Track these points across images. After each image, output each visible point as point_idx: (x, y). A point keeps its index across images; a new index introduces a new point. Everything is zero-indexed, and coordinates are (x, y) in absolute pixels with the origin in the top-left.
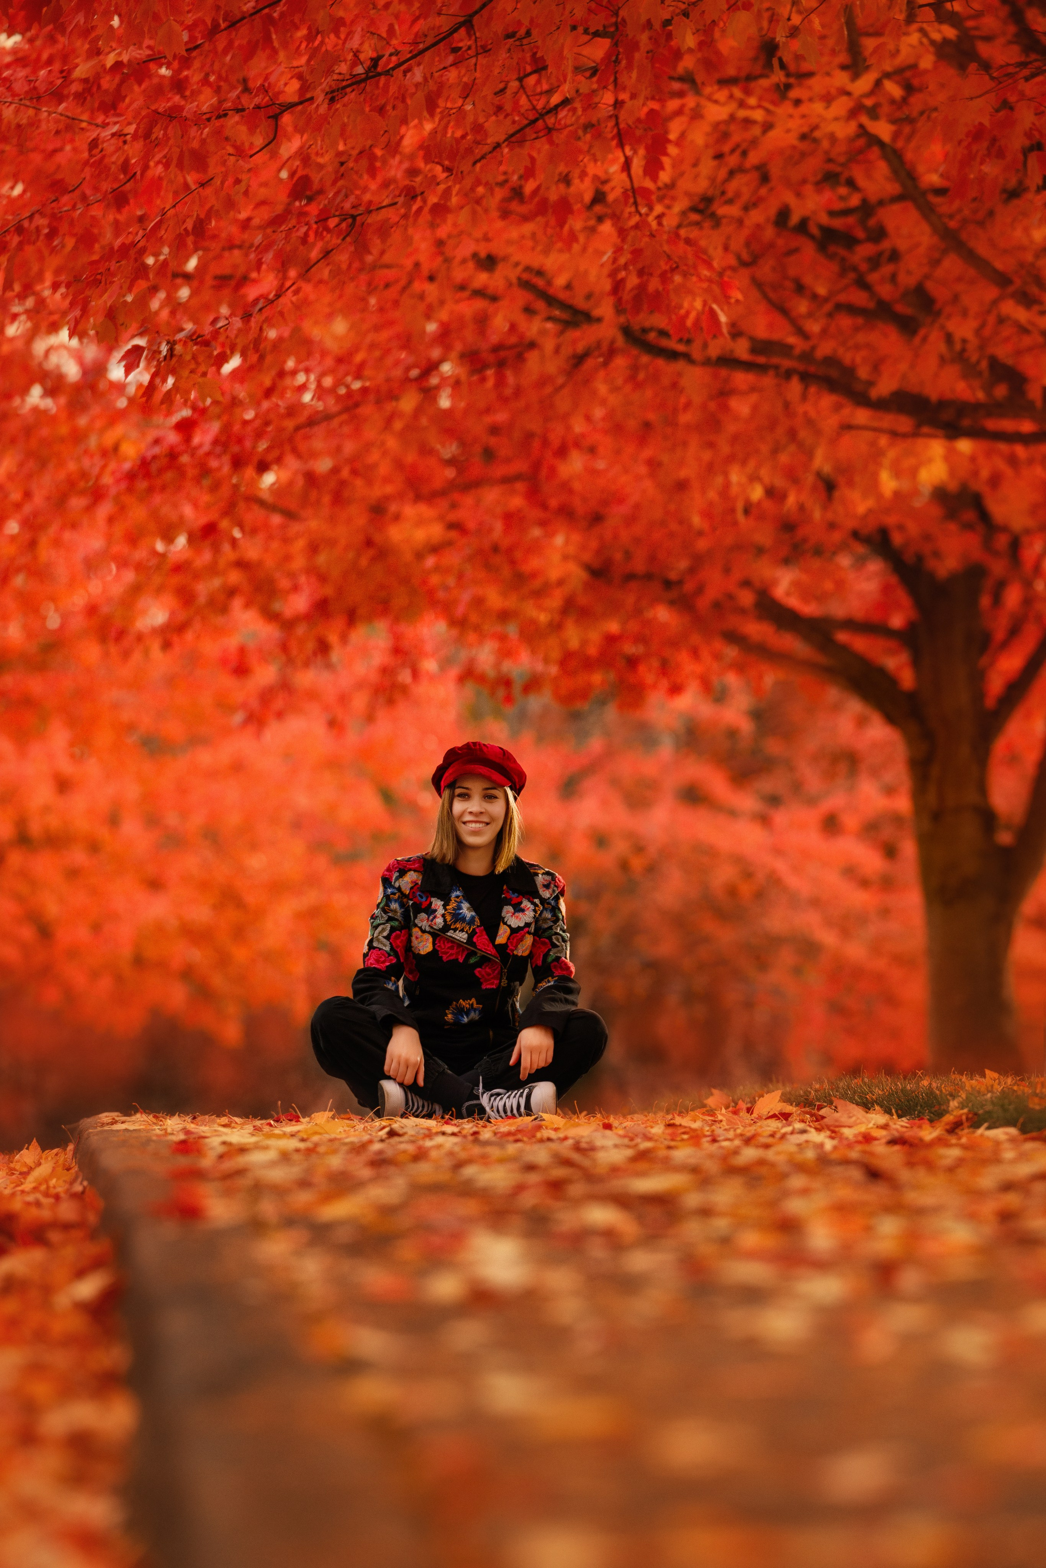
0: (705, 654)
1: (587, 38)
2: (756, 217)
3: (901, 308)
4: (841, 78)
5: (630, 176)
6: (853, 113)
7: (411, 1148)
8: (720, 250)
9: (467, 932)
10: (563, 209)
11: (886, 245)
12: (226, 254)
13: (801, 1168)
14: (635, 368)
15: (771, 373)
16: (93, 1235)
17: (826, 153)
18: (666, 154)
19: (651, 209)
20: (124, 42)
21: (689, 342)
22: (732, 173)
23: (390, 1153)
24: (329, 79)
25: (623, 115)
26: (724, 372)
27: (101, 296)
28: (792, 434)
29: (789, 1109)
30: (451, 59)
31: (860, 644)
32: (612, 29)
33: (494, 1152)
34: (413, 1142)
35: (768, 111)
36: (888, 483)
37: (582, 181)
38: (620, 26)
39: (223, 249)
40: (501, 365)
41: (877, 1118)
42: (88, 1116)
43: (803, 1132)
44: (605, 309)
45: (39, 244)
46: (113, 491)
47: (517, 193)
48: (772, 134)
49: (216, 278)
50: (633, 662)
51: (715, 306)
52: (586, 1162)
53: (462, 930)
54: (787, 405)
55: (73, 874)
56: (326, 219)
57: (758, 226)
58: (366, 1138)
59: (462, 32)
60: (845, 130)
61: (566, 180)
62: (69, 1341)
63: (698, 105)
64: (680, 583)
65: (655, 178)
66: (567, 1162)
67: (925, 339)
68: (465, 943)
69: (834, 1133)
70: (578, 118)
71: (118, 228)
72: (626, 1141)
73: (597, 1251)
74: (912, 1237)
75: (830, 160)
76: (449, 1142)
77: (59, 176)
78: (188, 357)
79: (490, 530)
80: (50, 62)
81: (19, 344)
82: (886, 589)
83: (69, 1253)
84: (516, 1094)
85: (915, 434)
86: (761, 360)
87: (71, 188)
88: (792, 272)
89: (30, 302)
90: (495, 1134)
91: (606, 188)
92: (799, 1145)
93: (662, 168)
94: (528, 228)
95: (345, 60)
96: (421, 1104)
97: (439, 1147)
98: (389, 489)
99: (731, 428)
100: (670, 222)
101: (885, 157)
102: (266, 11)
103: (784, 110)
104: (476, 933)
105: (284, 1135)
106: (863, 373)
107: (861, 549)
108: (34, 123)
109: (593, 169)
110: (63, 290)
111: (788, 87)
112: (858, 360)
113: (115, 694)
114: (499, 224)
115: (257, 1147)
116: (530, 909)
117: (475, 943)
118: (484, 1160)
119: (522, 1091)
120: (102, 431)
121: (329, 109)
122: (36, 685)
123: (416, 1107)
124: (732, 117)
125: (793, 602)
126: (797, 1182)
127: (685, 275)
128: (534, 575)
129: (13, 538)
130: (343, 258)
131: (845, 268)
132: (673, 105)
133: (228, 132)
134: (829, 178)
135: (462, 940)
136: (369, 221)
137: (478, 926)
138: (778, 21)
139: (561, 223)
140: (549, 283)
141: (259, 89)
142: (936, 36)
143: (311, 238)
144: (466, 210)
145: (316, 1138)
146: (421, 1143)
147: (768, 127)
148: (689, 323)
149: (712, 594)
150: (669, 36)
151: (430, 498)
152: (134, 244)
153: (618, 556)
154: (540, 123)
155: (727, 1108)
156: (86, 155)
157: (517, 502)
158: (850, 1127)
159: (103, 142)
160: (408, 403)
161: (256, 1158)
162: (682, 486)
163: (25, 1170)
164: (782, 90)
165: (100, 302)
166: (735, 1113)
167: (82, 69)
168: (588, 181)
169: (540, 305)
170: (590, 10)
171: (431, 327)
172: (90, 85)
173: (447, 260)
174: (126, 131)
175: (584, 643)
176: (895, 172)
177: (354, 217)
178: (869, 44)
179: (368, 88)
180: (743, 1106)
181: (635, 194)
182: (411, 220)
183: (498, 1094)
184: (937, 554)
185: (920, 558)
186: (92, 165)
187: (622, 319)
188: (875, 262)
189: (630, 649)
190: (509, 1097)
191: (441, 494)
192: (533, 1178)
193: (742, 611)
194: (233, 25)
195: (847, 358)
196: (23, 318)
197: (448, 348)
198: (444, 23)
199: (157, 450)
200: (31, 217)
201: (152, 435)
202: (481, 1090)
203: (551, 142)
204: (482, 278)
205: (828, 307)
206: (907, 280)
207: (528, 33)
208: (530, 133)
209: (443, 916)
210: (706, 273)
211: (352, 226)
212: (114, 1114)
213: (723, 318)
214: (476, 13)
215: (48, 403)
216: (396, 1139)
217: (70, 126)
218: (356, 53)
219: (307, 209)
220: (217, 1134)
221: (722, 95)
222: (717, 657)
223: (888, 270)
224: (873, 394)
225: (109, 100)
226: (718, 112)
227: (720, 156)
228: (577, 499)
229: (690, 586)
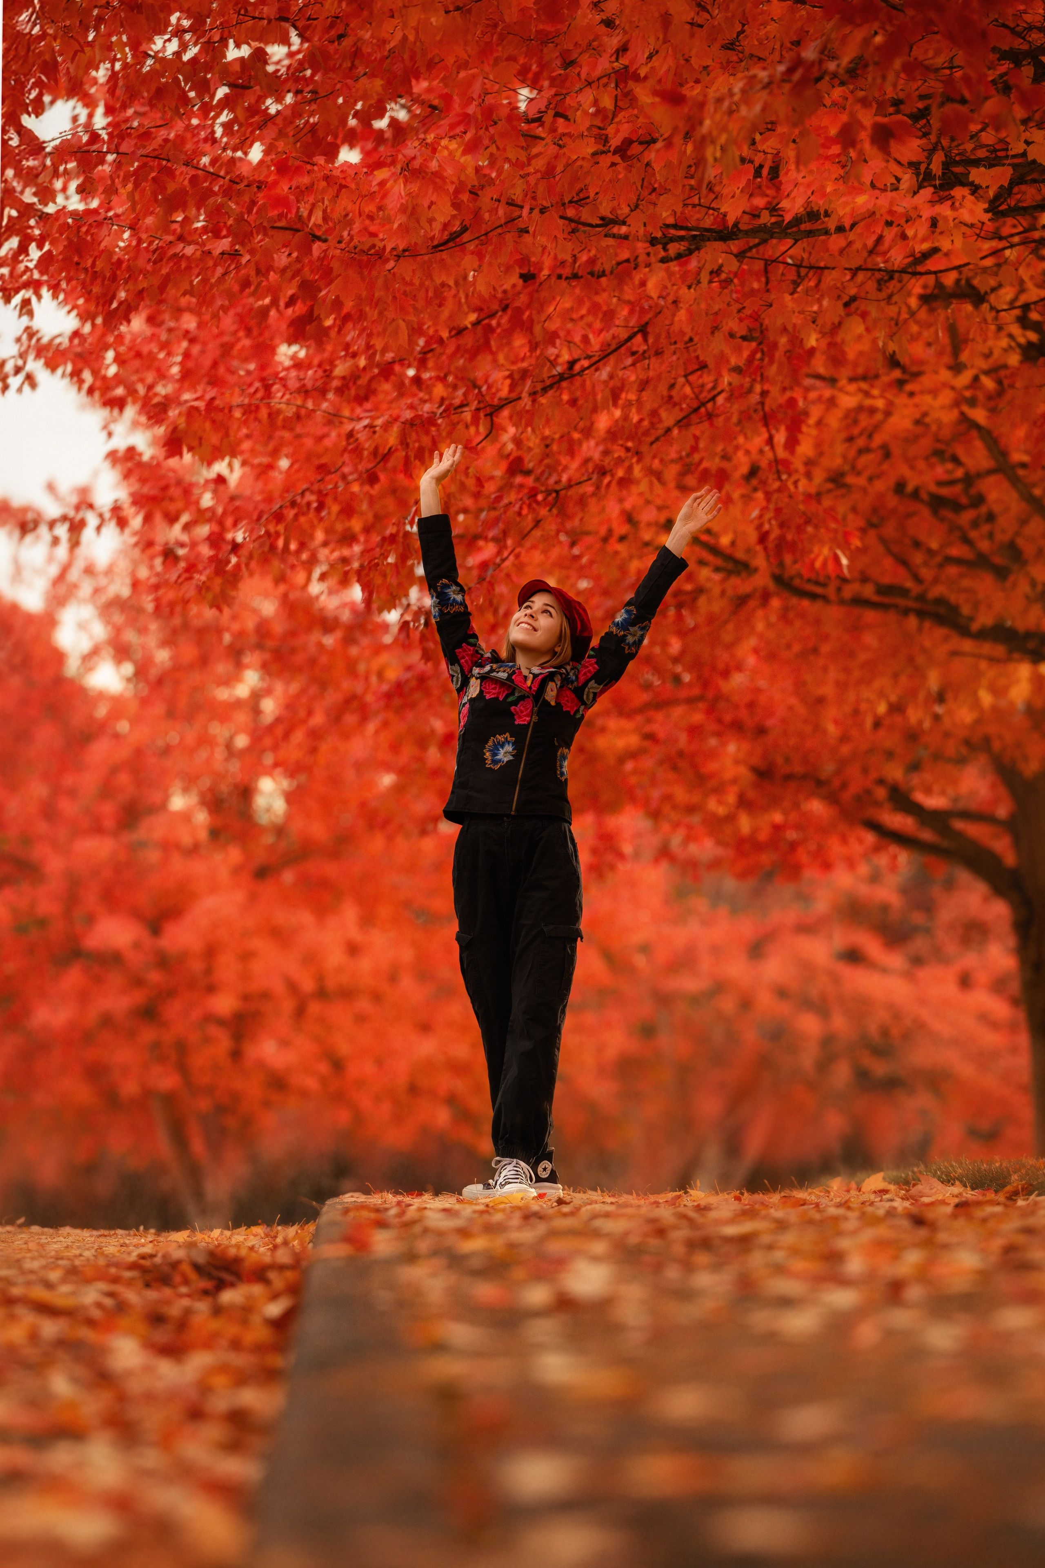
0: (850, 839)
2: (880, 486)
3: (997, 560)
4: (945, 375)
5: (775, 450)
6: (956, 404)
10: (724, 477)
11: (983, 510)
14: (786, 609)
15: (894, 610)
17: (935, 434)
18: (804, 434)
21: (821, 583)
22: (860, 452)
25: (769, 402)
26: (857, 609)
28: (911, 660)
30: (629, 361)
32: (758, 334)
35: (889, 400)
36: (986, 699)
37: (737, 456)
38: (763, 331)
44: (760, 561)
45: (310, 515)
46: (377, 708)
48: (891, 420)
50: (793, 846)
54: (906, 637)
55: (361, 1019)
57: (881, 494)
59: (639, 338)
60: (949, 417)
63: (834, 396)
64: (829, 781)
65: (793, 452)
67: (1014, 583)
75: (938, 441)
77: (325, 459)
79: (677, 740)
85: (1008, 660)
86: (886, 600)
87: (333, 470)
88: (911, 531)
91: (759, 461)
93: (800, 444)
99: (863, 656)
101: (982, 438)
102: (486, 321)
103: (901, 400)
106: (966, 610)
109: (744, 445)
111: (906, 382)
112: (963, 600)
113: (394, 878)
117: (513, 680)
122: (331, 870)
124: (861, 407)
125: (918, 797)
127: (816, 527)
128: (711, 776)
130: (550, 525)
131: (953, 528)
132: (811, 395)
134: (938, 455)
140: (717, 541)
142: (1023, 340)
144: (646, 482)
147: (888, 414)
148: (818, 564)
149: (853, 789)
153: (780, 760)
154: (703, 410)
156: (345, 443)
157: (698, 717)
159: (358, 432)
162: (821, 701)
164: (900, 383)
167: (341, 369)
168: (743, 456)
169: (710, 558)
172: (348, 381)
173: (635, 525)
175: (756, 831)
176: (990, 450)
177: (557, 492)
179: (566, 386)
181: (778, 464)
182: (603, 491)
184: (1025, 757)
185: (1015, 761)
186: (351, 452)
187: (773, 568)
188: (977, 524)
189: (792, 835)
191: (642, 711)
193: (879, 803)
195: (953, 598)
198: (624, 332)
199: (409, 675)
200: (304, 493)
203: (712, 425)
205: (938, 559)
206: (1002, 537)
207: (692, 339)
208: (695, 418)
210: (832, 525)
211: (556, 499)
213: (844, 561)
214: (650, 322)
217: (333, 419)
221: (852, 388)
222: (862, 842)
223: (985, 528)
224: (975, 627)
225: (362, 393)
226: (848, 401)
227: (850, 439)
228: (744, 714)
229: (836, 783)
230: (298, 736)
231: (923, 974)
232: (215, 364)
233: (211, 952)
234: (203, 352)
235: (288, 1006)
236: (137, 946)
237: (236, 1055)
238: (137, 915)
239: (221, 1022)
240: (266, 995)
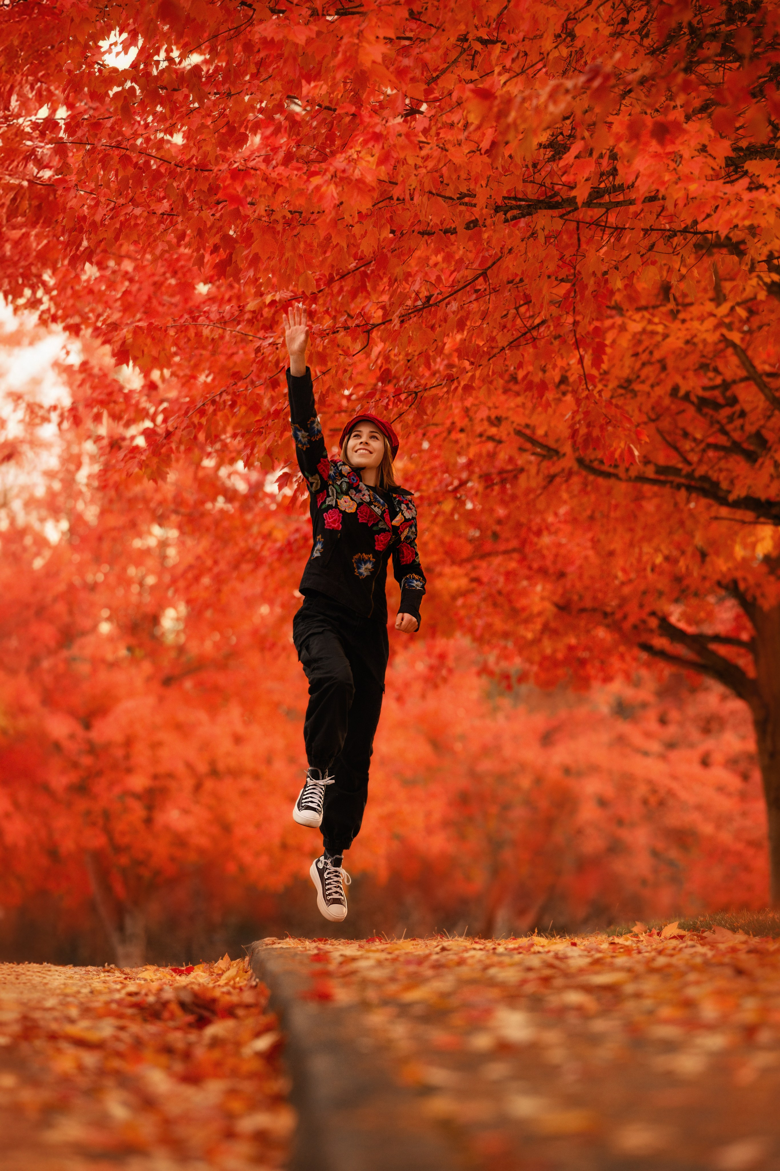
0: (628, 658)
1: (556, 283)
2: (659, 391)
3: (746, 446)
4: (710, 306)
5: (583, 367)
6: (717, 327)
7: (455, 958)
8: (637, 412)
10: (543, 387)
11: (737, 408)
12: (337, 415)
13: (693, 968)
14: (585, 484)
15: (668, 485)
16: (264, 1012)
17: (701, 352)
18: (605, 354)
19: (595, 387)
20: (275, 288)
21: (616, 466)
22: (644, 365)
23: (443, 960)
24: (401, 308)
25: (579, 330)
26: (639, 485)
27: (263, 442)
28: (682, 523)
29: (682, 932)
30: (474, 296)
31: (722, 650)
32: (572, 278)
33: (506, 960)
34: (456, 954)
35: (665, 326)
36: (739, 552)
37: (554, 370)
38: (576, 275)
39: (335, 412)
40: (503, 482)
41: (740, 937)
42: (258, 940)
43: (693, 946)
44: (567, 448)
45: (225, 411)
46: (269, 560)
47: (514, 379)
48: (668, 340)
49: (331, 430)
50: (583, 663)
51: (632, 446)
52: (562, 965)
54: (676, 504)
55: (245, 793)
56: (399, 395)
57: (660, 397)
58: (427, 952)
59: (481, 280)
60: (712, 338)
61: (544, 370)
62: (253, 1076)
63: (623, 323)
64: (613, 614)
65: (598, 368)
66: (551, 966)
67: (762, 464)
69: (713, 946)
70: (551, 332)
71: (273, 400)
72: (586, 953)
73: (573, 1019)
74: (765, 1010)
75: (703, 356)
76: (479, 954)
77: (237, 370)
79: (496, 582)
80: (229, 300)
81: (211, 472)
82: (737, 618)
83: (251, 1023)
85: (755, 523)
86: (662, 478)
87: (244, 377)
88: (681, 424)
89: (218, 446)
90: (506, 949)
91: (569, 374)
92: (691, 954)
93: (603, 362)
94: (519, 400)
95: (410, 298)
97: (473, 957)
98: (435, 558)
99: (643, 519)
100: (606, 395)
101: (736, 353)
102: (363, 268)
103: (675, 326)
105: (377, 951)
106: (724, 485)
107: (723, 593)
108: (222, 337)
109: (560, 363)
110: (239, 438)
111: (678, 311)
112: (721, 478)
113: (270, 684)
114: (503, 398)
115: (361, 957)
118: (501, 965)
120: (261, 523)
121: (401, 327)
122: (221, 679)
124: (644, 331)
125: (682, 625)
126: (692, 977)
128: (524, 609)
129: (206, 588)
130: (409, 418)
131: (713, 422)
132: (608, 323)
133: (340, 342)
134: (703, 367)
136: (426, 395)
138: (672, 271)
139: (541, 396)
140: (534, 433)
141: (358, 315)
142: (768, 280)
143: (390, 407)
144: (484, 388)
145: (397, 952)
146: (461, 955)
147: (666, 336)
148: (617, 455)
149: (632, 620)
150: (606, 281)
151: (461, 563)
152: (282, 410)
153: (575, 598)
154: (528, 335)
155: (646, 933)
156: (253, 356)
157: (513, 565)
158: (723, 943)
159: (264, 348)
160: (448, 506)
161: (363, 964)
162: (611, 554)
163: (220, 972)
164: (674, 314)
165: (264, 444)
166: (650, 936)
167: (252, 305)
168: (557, 370)
169: (528, 446)
170: (558, 266)
171: (462, 460)
172: (256, 314)
173: (471, 420)
174: (277, 342)
175: (555, 651)
176: (743, 363)
178: (727, 286)
179: (424, 315)
180: (655, 931)
181: (587, 378)
182: (451, 394)
184: (763, 595)
185: (755, 598)
186: (257, 362)
187: (577, 454)
188: (731, 419)
189: (585, 655)
191: (468, 560)
192: (531, 975)
193: (651, 631)
194: (343, 277)
195: (714, 476)
196: (214, 454)
197: (472, 473)
198: (469, 274)
199: (297, 536)
200: (221, 395)
201: (293, 526)
203: (535, 347)
204: (493, 431)
205: (702, 446)
206: (751, 429)
207: (521, 280)
208: (523, 341)
210: (628, 425)
211: (415, 398)
212: (273, 939)
213: (636, 453)
214: (489, 268)
215: (230, 508)
216: (445, 953)
217: (243, 339)
218: (417, 294)
219: (386, 388)
220: (337, 950)
221: (637, 316)
222: (635, 659)
223: (738, 422)
224: (732, 498)
225: (268, 324)
226: (635, 327)
227: (636, 355)
228: (548, 563)
229: (618, 616)
230: (206, 580)
231: (674, 755)
232: (150, 298)
233: (129, 742)
234: (139, 290)
235: (188, 783)
236: (72, 737)
237: (149, 821)
238: (72, 713)
239: (137, 796)
240: (170, 775)
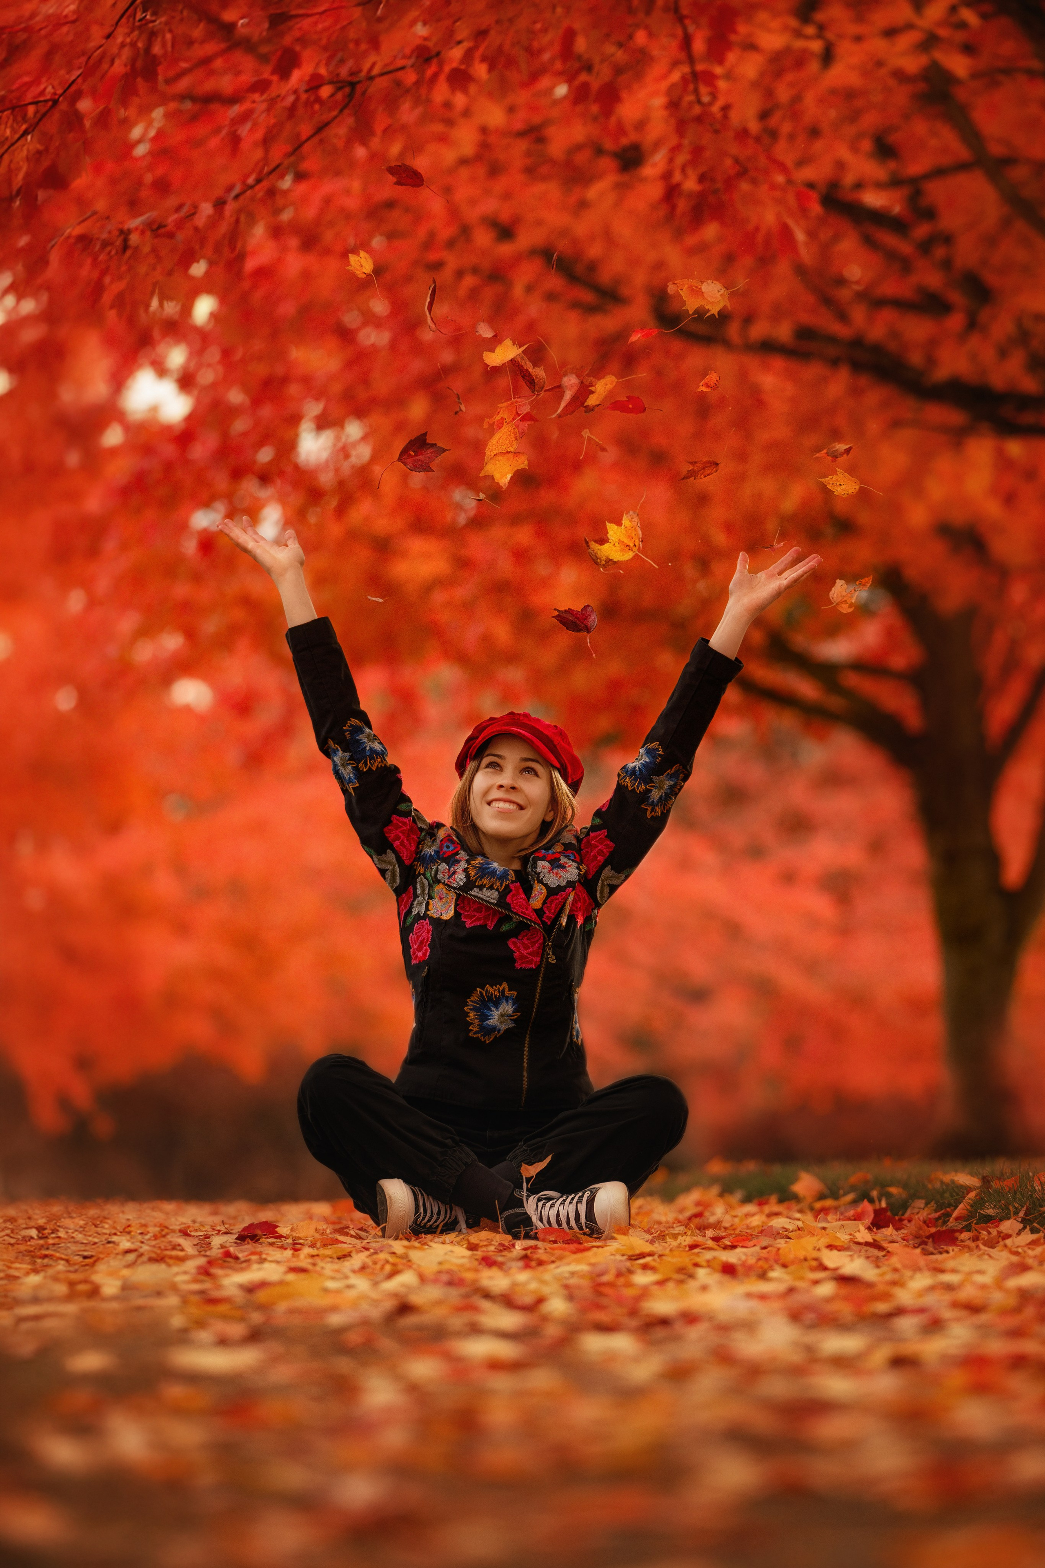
5: (690, 57)
9: (497, 890)
19: (715, 98)
51: (789, 221)
53: (491, 888)
56: (318, 87)
68: (495, 905)
78: (146, 249)
84: (573, 1198)
96: (436, 1210)
104: (511, 891)
116: (573, 867)
117: (509, 904)
119: (580, 1194)
123: (429, 1214)
127: (754, 182)
135: (491, 900)
136: (372, 88)
137: (512, 882)
177: (353, 85)
181: (695, 79)
183: (549, 1199)
185: (923, 598)
190: (563, 1203)
202: (525, 1194)
209: (465, 870)
210: (781, 179)
211: (351, 96)
